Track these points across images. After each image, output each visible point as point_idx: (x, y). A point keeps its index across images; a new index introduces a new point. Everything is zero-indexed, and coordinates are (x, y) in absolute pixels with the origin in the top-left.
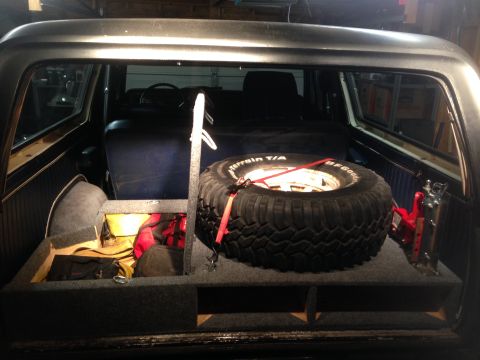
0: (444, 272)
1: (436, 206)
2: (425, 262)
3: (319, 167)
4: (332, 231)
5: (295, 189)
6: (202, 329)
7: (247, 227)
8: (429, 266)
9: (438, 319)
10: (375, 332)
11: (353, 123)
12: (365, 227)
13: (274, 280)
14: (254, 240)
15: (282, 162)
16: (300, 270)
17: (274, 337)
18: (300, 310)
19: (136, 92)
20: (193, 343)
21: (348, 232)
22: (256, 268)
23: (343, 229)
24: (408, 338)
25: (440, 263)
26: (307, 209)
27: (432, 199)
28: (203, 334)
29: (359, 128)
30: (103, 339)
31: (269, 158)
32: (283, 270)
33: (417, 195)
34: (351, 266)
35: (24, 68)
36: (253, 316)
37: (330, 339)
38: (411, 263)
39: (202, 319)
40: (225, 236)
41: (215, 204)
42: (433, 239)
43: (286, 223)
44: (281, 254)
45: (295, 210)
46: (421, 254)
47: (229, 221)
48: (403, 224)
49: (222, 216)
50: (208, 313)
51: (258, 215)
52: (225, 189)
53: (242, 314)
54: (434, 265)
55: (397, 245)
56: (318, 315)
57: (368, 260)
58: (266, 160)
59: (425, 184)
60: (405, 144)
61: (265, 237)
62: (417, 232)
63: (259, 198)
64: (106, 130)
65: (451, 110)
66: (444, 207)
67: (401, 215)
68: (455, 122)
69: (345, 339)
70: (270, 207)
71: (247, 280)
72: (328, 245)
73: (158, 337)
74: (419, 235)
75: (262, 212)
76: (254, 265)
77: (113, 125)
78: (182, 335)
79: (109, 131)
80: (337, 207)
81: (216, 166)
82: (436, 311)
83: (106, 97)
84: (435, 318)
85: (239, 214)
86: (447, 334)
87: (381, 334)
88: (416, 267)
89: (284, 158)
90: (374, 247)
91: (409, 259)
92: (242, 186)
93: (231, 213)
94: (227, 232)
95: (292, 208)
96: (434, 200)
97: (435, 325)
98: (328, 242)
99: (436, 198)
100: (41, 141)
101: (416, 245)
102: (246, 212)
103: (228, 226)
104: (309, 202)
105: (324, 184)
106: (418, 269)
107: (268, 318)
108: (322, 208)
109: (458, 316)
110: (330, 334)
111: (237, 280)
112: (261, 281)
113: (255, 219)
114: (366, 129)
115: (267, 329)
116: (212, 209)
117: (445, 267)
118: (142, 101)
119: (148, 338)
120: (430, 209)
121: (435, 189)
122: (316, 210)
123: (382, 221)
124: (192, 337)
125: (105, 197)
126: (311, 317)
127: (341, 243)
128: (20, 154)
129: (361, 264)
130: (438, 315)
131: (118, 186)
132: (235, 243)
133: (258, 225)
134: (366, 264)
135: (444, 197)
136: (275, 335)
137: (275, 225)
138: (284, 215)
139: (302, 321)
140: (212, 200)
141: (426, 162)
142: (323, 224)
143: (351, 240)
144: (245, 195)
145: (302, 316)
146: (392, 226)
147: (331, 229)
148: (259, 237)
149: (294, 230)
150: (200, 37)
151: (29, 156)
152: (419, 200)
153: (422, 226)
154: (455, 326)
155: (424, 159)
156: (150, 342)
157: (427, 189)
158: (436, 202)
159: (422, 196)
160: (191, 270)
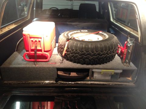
0: (132, 66)
1: (131, 46)
2: (127, 63)
3: (97, 34)
4: (97, 53)
5: (89, 41)
7: (72, 51)
8: (128, 64)
10: (109, 83)
11: (112, 20)
12: (108, 52)
13: (79, 67)
15: (86, 32)
16: (88, 64)
17: (79, 83)
21: (102, 53)
22: (75, 64)
23: (100, 52)
24: (119, 85)
25: (131, 63)
26: (90, 46)
27: (130, 44)
29: (113, 22)
30: (30, 81)
31: (82, 31)
32: (82, 64)
33: (126, 42)
34: (103, 63)
35: (4, 1)
37: (95, 84)
38: (122, 63)
40: (65, 54)
42: (129, 56)
43: (83, 50)
44: (82, 59)
45: (86, 46)
46: (125, 61)
47: (67, 49)
48: (121, 52)
49: (64, 48)
51: (75, 48)
52: (65, 40)
55: (119, 58)
58: (81, 32)
60: (126, 27)
61: (77, 54)
62: (124, 54)
63: (75, 43)
65: (137, 15)
66: (133, 46)
67: (121, 49)
68: (138, 19)
69: (100, 84)
70: (78, 45)
71: (71, 67)
72: (96, 57)
73: (46, 81)
74: (125, 55)
76: (74, 63)
77: (35, 19)
78: (52, 81)
80: (99, 46)
81: (65, 33)
82: (129, 77)
84: (128, 79)
85: (69, 47)
86: (132, 84)
87: (111, 83)
88: (123, 64)
89: (87, 31)
90: (111, 58)
91: (122, 62)
92: (70, 39)
93: (67, 47)
94: (66, 52)
95: (85, 45)
97: (129, 82)
98: (96, 56)
100: (14, 24)
101: (124, 58)
102: (72, 47)
103: (66, 51)
104: (90, 44)
105: (98, 39)
106: (125, 65)
108: (94, 46)
109: (135, 79)
111: (68, 67)
112: (75, 67)
113: (74, 49)
114: (116, 22)
116: (62, 45)
118: (47, 13)
119: (43, 82)
120: (129, 47)
121: (131, 40)
122: (92, 46)
123: (114, 50)
126: (90, 78)
127: (100, 56)
128: (7, 28)
129: (106, 63)
130: (130, 79)
132: (68, 56)
133: (75, 50)
134: (108, 63)
135: (133, 43)
137: (80, 51)
138: (82, 48)
140: (62, 43)
142: (94, 51)
143: (103, 56)
144: (71, 41)
146: (118, 52)
148: (75, 54)
149: (85, 52)
151: (9, 28)
152: (126, 44)
153: (126, 52)
154: (134, 82)
155: (131, 31)
156: (43, 83)
157: (128, 40)
158: (131, 44)
159: (127, 42)
160: (55, 63)
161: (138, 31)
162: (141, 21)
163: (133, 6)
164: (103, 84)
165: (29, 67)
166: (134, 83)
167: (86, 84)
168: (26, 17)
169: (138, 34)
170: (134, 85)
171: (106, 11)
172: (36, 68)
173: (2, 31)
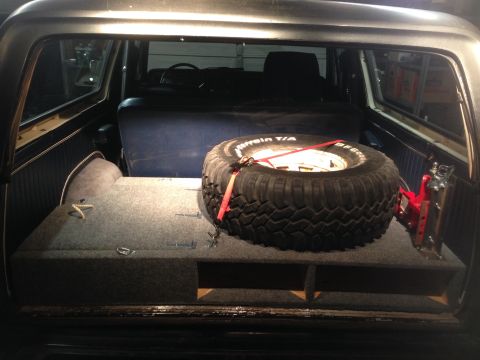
0: (448, 257)
1: (442, 189)
2: (429, 246)
3: (329, 148)
4: (332, 212)
5: (303, 170)
6: (202, 302)
7: (248, 205)
8: (433, 250)
9: (440, 304)
10: (373, 313)
11: (372, 105)
12: (366, 208)
13: (273, 258)
14: (254, 218)
15: (291, 143)
16: (300, 249)
17: (272, 313)
18: (300, 288)
19: (157, 72)
20: (192, 315)
21: (348, 213)
22: (257, 247)
23: (343, 209)
24: (407, 320)
25: (444, 247)
26: (308, 188)
27: (439, 182)
28: (202, 307)
29: (377, 110)
30: (107, 307)
31: (279, 138)
32: (283, 249)
33: (424, 178)
34: (352, 247)
36: (252, 292)
37: (327, 318)
38: (415, 246)
39: (202, 293)
40: (226, 213)
41: (218, 182)
42: (438, 223)
43: (286, 202)
44: (281, 232)
45: (295, 189)
46: (425, 238)
47: (231, 199)
48: (410, 208)
49: (224, 194)
50: (209, 287)
51: (259, 193)
52: (227, 167)
53: (242, 290)
54: (439, 249)
55: (403, 228)
56: (317, 294)
57: (371, 241)
58: (276, 142)
59: (431, 166)
60: (421, 127)
61: (265, 215)
62: (421, 216)
63: (260, 177)
64: (119, 107)
65: (461, 91)
66: (450, 188)
67: (409, 198)
68: (464, 103)
69: (346, 318)
70: (271, 186)
71: (246, 257)
72: (327, 225)
73: (160, 307)
74: (423, 218)
75: (263, 191)
76: (254, 243)
77: (127, 102)
78: (182, 307)
79: (123, 108)
80: (338, 187)
81: (224, 146)
82: (439, 295)
83: (124, 76)
84: (437, 302)
85: (241, 192)
86: (447, 319)
87: (379, 315)
88: (419, 251)
89: (294, 139)
90: (377, 230)
91: (413, 242)
92: (244, 165)
93: (233, 191)
94: (228, 209)
95: (292, 187)
97: (439, 310)
98: (327, 222)
99: (442, 181)
100: (57, 117)
101: (420, 229)
102: (248, 190)
103: (230, 203)
104: (310, 182)
105: (332, 165)
106: (424, 254)
107: (268, 294)
108: (323, 188)
109: (460, 301)
110: (328, 313)
111: (237, 256)
112: (259, 258)
113: (255, 197)
114: (385, 112)
115: (266, 305)
116: (216, 186)
117: (450, 251)
118: (162, 80)
119: (149, 308)
120: (436, 192)
121: (442, 172)
122: (316, 189)
123: (386, 202)
124: (192, 309)
125: (120, 173)
126: (310, 296)
127: (341, 224)
128: (35, 128)
129: (363, 246)
130: (441, 300)
131: (132, 163)
132: (237, 220)
133: (258, 203)
134: (368, 245)
135: (450, 180)
136: (273, 311)
137: (275, 204)
138: (284, 195)
139: (301, 299)
140: (215, 178)
141: (439, 145)
142: (323, 204)
143: (351, 221)
144: (246, 173)
145: (301, 295)
146: (400, 210)
147: (331, 209)
148: (260, 215)
149: (293, 209)
151: (43, 130)
152: (426, 183)
153: (426, 209)
154: (457, 311)
155: (437, 142)
156: (151, 311)
157: (434, 171)
158: (442, 184)
159: (429, 179)
160: (193, 245)
161: (464, 143)
163: (448, 61)
164: (354, 319)
165: (106, 259)
166: (455, 316)
167: (295, 317)
168: (97, 93)
169: (465, 154)
170: (456, 321)
171: (354, 76)
172: (131, 259)
173: (20, 138)
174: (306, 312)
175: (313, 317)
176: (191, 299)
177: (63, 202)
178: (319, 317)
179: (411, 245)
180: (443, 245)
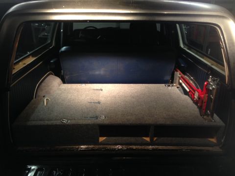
0: (217, 120)
1: (214, 89)
2: (208, 115)
6: (102, 144)
8: (210, 117)
9: (213, 142)
10: (181, 147)
11: (182, 46)
13: (134, 123)
18: (147, 136)
20: (97, 150)
24: (197, 150)
25: (215, 115)
27: (212, 86)
28: (101, 146)
29: (184, 48)
30: (58, 147)
33: (205, 83)
35: (18, 25)
36: (125, 138)
37: (160, 150)
38: (201, 115)
39: (101, 139)
42: (212, 104)
46: (206, 111)
48: (199, 97)
50: (105, 137)
53: (120, 137)
54: (212, 116)
55: (196, 107)
56: (155, 139)
60: (205, 57)
62: (204, 101)
64: (60, 51)
65: (222, 42)
66: (217, 89)
67: (198, 93)
68: (223, 48)
69: (167, 150)
71: (121, 122)
73: (82, 146)
74: (205, 102)
77: (64, 49)
78: (92, 146)
79: (61, 52)
82: (213, 138)
86: (217, 149)
87: (184, 148)
88: (203, 118)
91: (200, 113)
96: (213, 86)
97: (212, 145)
99: (214, 85)
100: (31, 57)
101: (204, 107)
106: (205, 119)
107: (132, 139)
109: (223, 141)
110: (160, 147)
111: (116, 123)
112: (128, 123)
114: (188, 49)
115: (131, 144)
117: (218, 117)
120: (211, 90)
121: (214, 81)
124: (97, 147)
125: (62, 82)
126: (152, 140)
128: (21, 63)
130: (214, 140)
131: (67, 77)
135: (217, 84)
136: (134, 147)
139: (147, 141)
141: (213, 67)
145: (148, 139)
146: (194, 98)
150: (98, 8)
151: (25, 64)
152: (206, 85)
153: (206, 98)
154: (221, 146)
155: (212, 65)
156: (78, 148)
157: (210, 80)
158: (214, 87)
159: (207, 84)
160: (97, 117)
161: (224, 66)
162: (229, 51)
163: (216, 28)
164: (173, 150)
165: (56, 125)
166: (220, 148)
167: (145, 150)
168: (49, 44)
169: (224, 70)
170: (221, 150)
171: (173, 32)
172: (68, 125)
173: (14, 69)
174: (150, 147)
175: (153, 150)
176: (96, 142)
177: (35, 98)
178: (156, 150)
179: (199, 115)
180: (215, 114)
